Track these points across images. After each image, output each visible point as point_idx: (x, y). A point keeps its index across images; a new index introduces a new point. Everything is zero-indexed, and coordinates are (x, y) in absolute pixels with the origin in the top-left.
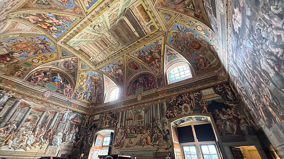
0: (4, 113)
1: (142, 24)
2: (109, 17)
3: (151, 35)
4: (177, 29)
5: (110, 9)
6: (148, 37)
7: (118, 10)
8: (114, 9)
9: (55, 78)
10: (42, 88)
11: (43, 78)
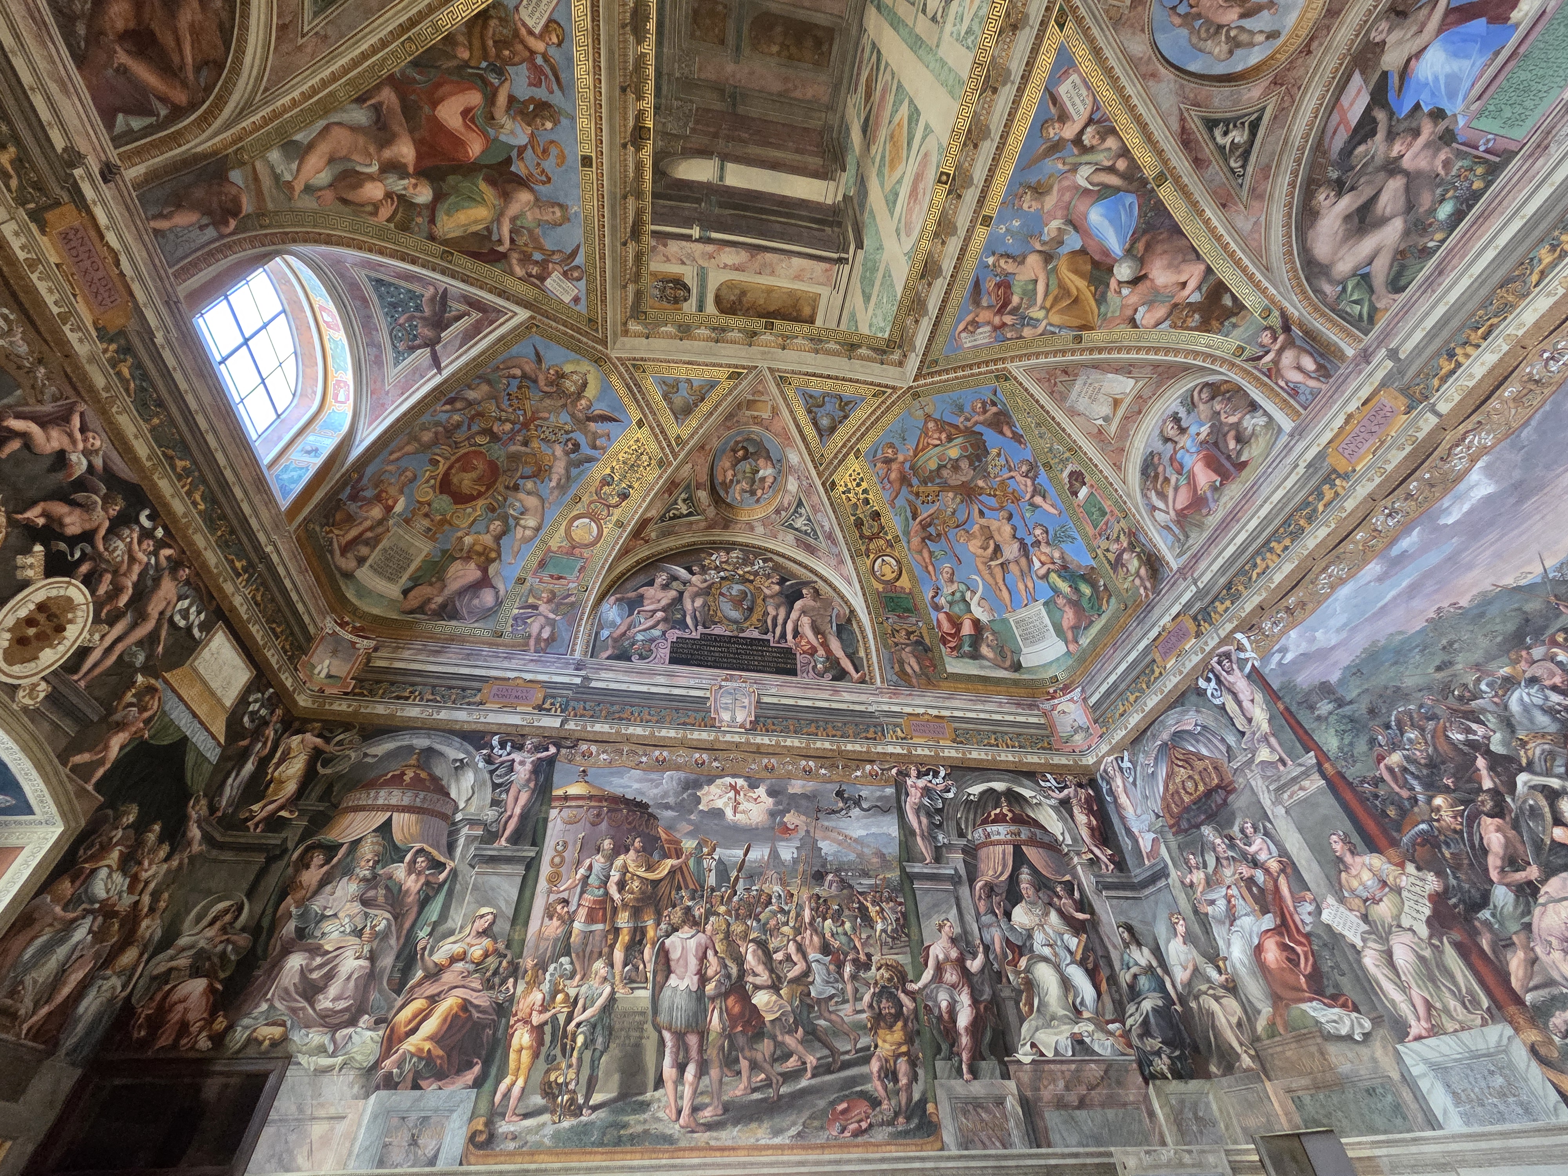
1: (730, 256)
2: (915, 114)
3: (639, 257)
4: (599, 409)
5: (931, 175)
6: (636, 233)
7: (891, 200)
8: (914, 192)
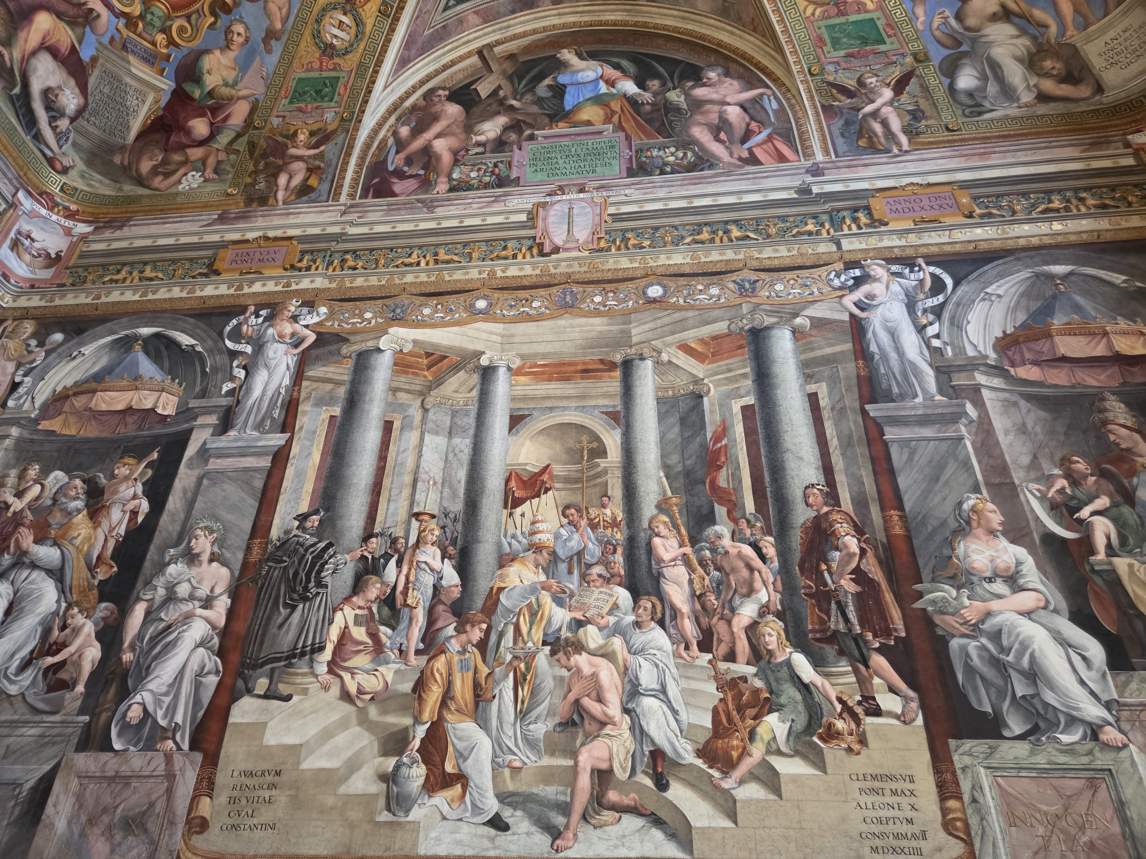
0: (311, 476)
9: (559, 91)
10: (497, 199)
11: (469, 128)
